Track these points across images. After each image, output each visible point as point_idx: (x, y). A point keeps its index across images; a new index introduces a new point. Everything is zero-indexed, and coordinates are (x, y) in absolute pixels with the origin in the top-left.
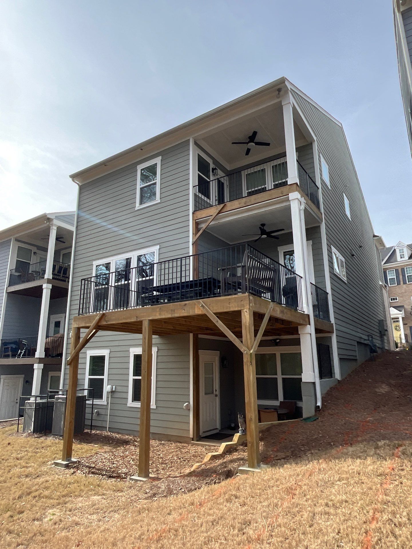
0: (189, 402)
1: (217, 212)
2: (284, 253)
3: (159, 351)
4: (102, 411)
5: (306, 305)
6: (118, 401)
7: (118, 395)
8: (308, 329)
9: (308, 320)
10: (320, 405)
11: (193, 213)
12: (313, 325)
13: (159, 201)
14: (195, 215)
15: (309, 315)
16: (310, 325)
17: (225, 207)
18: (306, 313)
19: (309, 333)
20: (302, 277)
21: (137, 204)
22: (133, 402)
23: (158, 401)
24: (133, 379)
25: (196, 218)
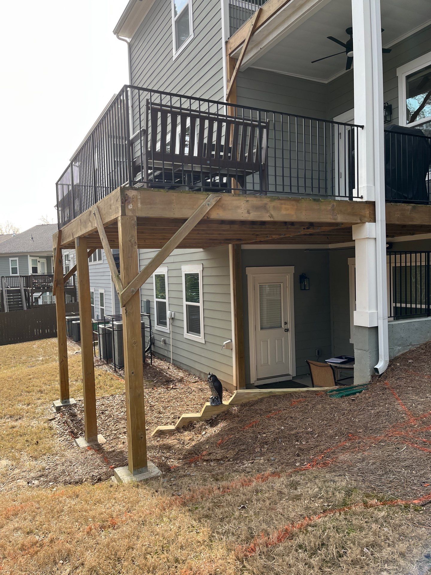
0: (231, 340)
1: (251, 29)
2: (408, 77)
3: (205, 269)
4: (167, 340)
5: (368, 182)
6: (178, 330)
7: (177, 323)
8: (368, 230)
9: (371, 212)
10: (381, 366)
11: (226, 43)
12: (381, 221)
13: (192, 37)
14: (229, 46)
15: (375, 202)
16: (375, 222)
17: (262, 16)
18: (365, 199)
19: (368, 238)
20: (362, 127)
21: (174, 50)
22: (188, 332)
23: (206, 335)
24: (187, 305)
25: (230, 51)
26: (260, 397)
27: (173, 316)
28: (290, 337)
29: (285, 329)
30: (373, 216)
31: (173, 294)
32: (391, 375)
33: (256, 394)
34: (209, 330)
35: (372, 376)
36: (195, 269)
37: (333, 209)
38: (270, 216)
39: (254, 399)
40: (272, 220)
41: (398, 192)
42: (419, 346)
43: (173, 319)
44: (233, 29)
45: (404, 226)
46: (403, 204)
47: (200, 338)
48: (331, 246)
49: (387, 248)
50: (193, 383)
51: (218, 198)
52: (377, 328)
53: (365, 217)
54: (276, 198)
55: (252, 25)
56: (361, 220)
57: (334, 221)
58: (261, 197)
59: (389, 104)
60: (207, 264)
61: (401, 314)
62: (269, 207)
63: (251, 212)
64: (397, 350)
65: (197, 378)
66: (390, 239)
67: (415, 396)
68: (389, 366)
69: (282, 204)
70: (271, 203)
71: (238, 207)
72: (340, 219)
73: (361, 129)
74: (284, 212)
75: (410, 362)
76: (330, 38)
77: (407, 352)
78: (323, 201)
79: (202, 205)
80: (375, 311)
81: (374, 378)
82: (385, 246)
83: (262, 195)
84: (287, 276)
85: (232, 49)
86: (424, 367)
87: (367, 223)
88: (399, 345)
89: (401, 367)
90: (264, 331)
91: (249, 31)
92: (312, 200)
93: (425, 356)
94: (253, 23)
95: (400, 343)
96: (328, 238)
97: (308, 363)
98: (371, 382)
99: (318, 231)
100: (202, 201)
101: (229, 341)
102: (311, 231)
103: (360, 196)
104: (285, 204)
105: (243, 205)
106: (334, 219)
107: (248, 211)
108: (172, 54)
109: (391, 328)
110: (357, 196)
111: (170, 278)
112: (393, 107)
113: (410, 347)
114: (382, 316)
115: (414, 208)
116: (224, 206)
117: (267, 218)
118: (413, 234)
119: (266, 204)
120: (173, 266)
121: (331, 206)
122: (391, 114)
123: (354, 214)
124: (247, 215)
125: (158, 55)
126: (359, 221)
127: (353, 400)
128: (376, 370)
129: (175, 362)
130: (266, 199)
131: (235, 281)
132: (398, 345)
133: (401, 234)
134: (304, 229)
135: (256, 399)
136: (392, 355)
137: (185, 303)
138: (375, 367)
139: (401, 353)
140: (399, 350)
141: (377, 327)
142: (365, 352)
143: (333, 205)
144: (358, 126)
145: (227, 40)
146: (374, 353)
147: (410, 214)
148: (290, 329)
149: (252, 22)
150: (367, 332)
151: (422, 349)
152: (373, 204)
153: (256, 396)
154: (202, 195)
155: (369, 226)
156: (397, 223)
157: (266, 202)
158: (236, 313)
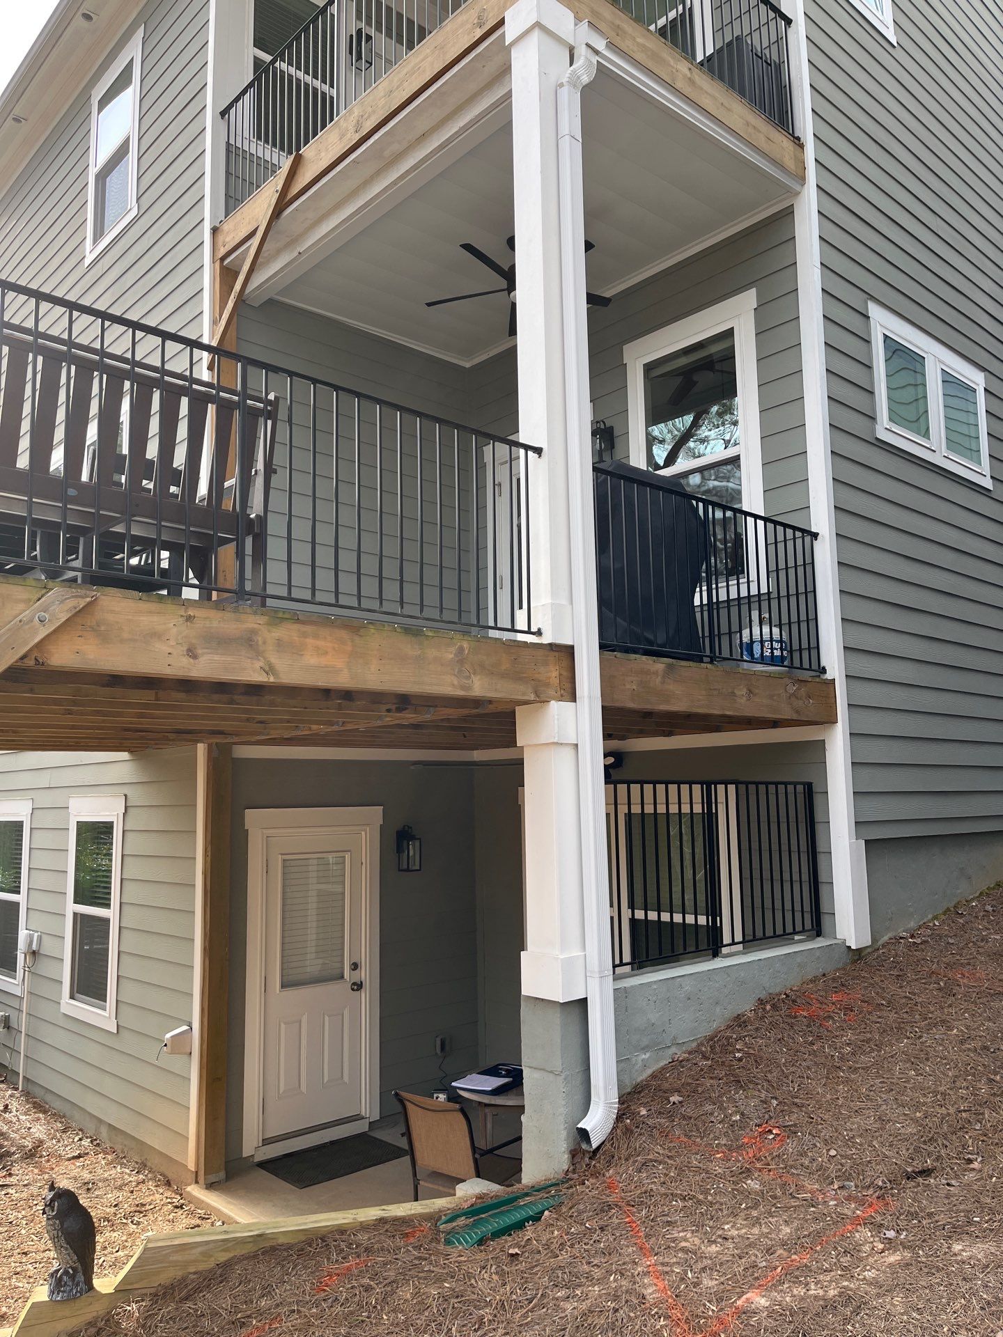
0: (190, 1025)
1: (274, 201)
2: (648, 368)
3: (131, 811)
4: (14, 1015)
5: (554, 594)
6: (45, 989)
7: (45, 968)
8: (556, 722)
9: (565, 673)
10: (598, 1121)
11: (215, 231)
12: (590, 697)
13: (134, 213)
14: (220, 238)
15: (572, 647)
16: (575, 701)
17: (301, 171)
18: (546, 639)
19: (557, 743)
20: (538, 451)
21: (89, 241)
22: (72, 997)
23: (122, 1007)
24: (75, 914)
25: (222, 251)
26: (223, 1257)
27: (34, 947)
28: (366, 1006)
29: (354, 984)
30: (568, 686)
31: (42, 881)
32: (624, 1153)
33: (211, 1246)
34: (132, 993)
35: (574, 1154)
36: (104, 809)
37: (461, 659)
38: (267, 669)
39: (202, 1267)
40: (272, 679)
41: (632, 627)
42: (694, 1045)
43: (34, 953)
44: (232, 202)
45: (648, 714)
46: (644, 658)
47: (101, 1016)
48: (478, 755)
49: (607, 768)
50: (69, 1160)
51: (82, 603)
52: (584, 1002)
53: (547, 685)
54: (286, 616)
55: (277, 191)
56: (537, 693)
57: (461, 693)
58: (236, 610)
59: (608, 425)
60: (136, 796)
61: (647, 957)
62: (264, 643)
63: (200, 651)
64: (640, 1063)
65: (86, 1142)
66: (615, 744)
67: (693, 1232)
68: (619, 1118)
69: (304, 635)
70: (269, 631)
71: (156, 635)
72: (479, 687)
73: (536, 456)
74: (311, 659)
75: (674, 1103)
76: (468, 247)
77: (663, 1068)
78: (430, 634)
79: (18, 619)
80: (577, 953)
81: (577, 1159)
82: (600, 762)
83: (240, 602)
84: (363, 833)
85: (228, 247)
86: (712, 1119)
87: (553, 702)
88: (645, 1049)
89: (650, 1122)
90: (292, 993)
91: (269, 205)
92: (399, 630)
93: (712, 1078)
94: (279, 188)
95: (645, 1041)
96: (465, 737)
97: (401, 1101)
98: (570, 1175)
99: (428, 717)
100: (21, 606)
101: (185, 1028)
102: (409, 717)
103: (534, 629)
104: (316, 637)
105: (175, 630)
106: (463, 688)
107: (189, 650)
108: (84, 251)
109: (622, 999)
110: (526, 629)
111: (37, 834)
112: (616, 433)
113: (674, 1049)
114: (596, 969)
115: (670, 667)
116: (103, 628)
117: (253, 674)
118: (670, 734)
119: (253, 632)
120: (46, 799)
121: (453, 649)
122: (612, 447)
123: (517, 677)
124: (186, 661)
125: (50, 253)
126: (532, 697)
127: (512, 1255)
128: (584, 1134)
129: (30, 1087)
130: (251, 618)
131: (209, 849)
132: (643, 1049)
133: (642, 733)
134: (389, 711)
135: (211, 1264)
136: (627, 1082)
137: (72, 908)
138: (579, 1126)
139: (649, 1072)
140: (647, 1064)
141: (585, 1000)
142: (551, 1077)
143: (461, 649)
144: (527, 448)
145: (218, 225)
146: (578, 1080)
147: (663, 683)
148: (367, 985)
149: (277, 185)
150: (556, 1017)
151: (705, 1058)
152: (569, 651)
153: (211, 1256)
154: (20, 587)
155: (557, 710)
156: (631, 705)
157: (256, 626)
158: (207, 944)
